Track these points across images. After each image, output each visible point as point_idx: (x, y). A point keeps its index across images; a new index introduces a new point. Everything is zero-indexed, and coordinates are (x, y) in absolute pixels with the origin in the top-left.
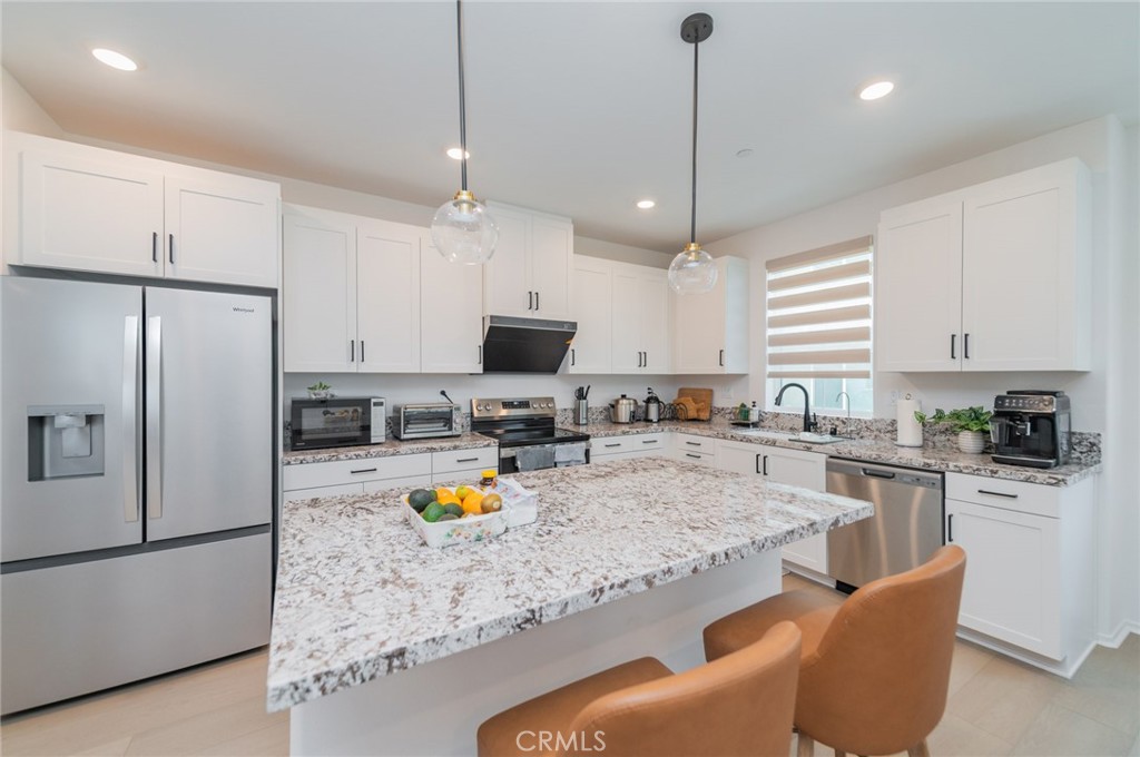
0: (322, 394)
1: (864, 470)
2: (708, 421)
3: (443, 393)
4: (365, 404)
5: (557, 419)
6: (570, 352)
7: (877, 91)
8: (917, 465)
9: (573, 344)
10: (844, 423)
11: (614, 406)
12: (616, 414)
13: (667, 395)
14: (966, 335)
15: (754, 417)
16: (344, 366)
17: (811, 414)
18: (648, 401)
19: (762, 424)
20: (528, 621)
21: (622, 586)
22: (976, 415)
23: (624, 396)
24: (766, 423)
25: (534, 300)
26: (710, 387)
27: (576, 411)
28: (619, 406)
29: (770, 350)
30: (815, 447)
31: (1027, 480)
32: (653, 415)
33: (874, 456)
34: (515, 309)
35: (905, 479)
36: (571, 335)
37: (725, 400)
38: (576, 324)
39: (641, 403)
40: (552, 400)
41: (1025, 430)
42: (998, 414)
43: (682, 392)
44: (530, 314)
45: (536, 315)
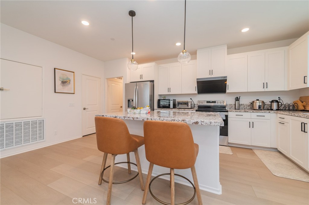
0: (164, 98)
3: (191, 99)
11: (252, 103)
12: (253, 106)
13: (286, 101)
16: (166, 93)
18: (272, 101)
23: (257, 100)
25: (211, 72)
27: (235, 105)
28: (254, 104)
34: (205, 76)
36: (226, 80)
38: (226, 76)
39: (267, 103)
43: (301, 98)
44: (210, 76)
45: (212, 76)
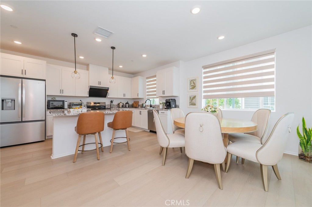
0: (54, 99)
2: (138, 107)
3: (81, 100)
4: (63, 101)
5: (106, 107)
6: (108, 93)
7: (144, 56)
9: (109, 92)
10: (155, 106)
11: (119, 104)
12: (119, 106)
13: (131, 103)
15: (144, 106)
16: (58, 94)
17: (151, 105)
18: (126, 103)
23: (121, 102)
24: (146, 107)
25: (100, 83)
26: (138, 101)
27: (111, 105)
29: (147, 94)
31: (165, 110)
32: (127, 106)
34: (95, 84)
36: (108, 90)
37: (140, 104)
38: (109, 88)
39: (125, 104)
40: (105, 103)
41: (168, 104)
42: (166, 102)
43: (134, 102)
45: (100, 86)
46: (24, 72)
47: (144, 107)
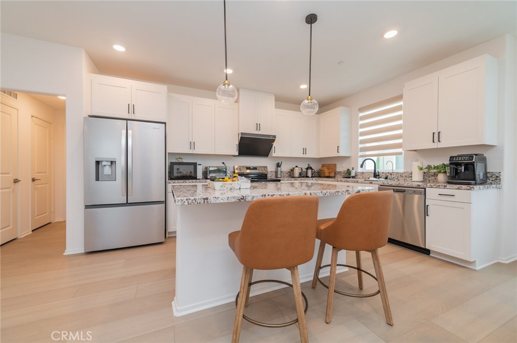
0: (180, 161)
1: (394, 189)
2: (334, 177)
3: (223, 163)
4: (195, 165)
5: (268, 175)
6: (273, 147)
7: (391, 34)
8: (414, 186)
9: (275, 144)
10: (391, 174)
11: (292, 170)
12: (293, 174)
14: (439, 132)
15: (353, 174)
16: (187, 150)
17: (377, 172)
18: (307, 169)
19: (357, 177)
20: (242, 199)
21: (272, 196)
22: (444, 166)
24: (358, 177)
25: (258, 126)
26: (335, 162)
27: (276, 172)
28: (295, 170)
29: (360, 146)
30: (374, 182)
31: (458, 189)
32: (310, 174)
33: (397, 184)
34: (250, 130)
35: (410, 192)
36: (273, 141)
37: (341, 168)
38: (275, 136)
39: (304, 169)
40: (266, 167)
41: (462, 169)
42: (451, 164)
43: (323, 166)
44: (256, 132)
45: (259, 133)
46: (131, 108)
47: (353, 177)
